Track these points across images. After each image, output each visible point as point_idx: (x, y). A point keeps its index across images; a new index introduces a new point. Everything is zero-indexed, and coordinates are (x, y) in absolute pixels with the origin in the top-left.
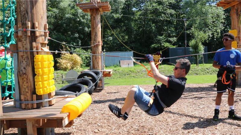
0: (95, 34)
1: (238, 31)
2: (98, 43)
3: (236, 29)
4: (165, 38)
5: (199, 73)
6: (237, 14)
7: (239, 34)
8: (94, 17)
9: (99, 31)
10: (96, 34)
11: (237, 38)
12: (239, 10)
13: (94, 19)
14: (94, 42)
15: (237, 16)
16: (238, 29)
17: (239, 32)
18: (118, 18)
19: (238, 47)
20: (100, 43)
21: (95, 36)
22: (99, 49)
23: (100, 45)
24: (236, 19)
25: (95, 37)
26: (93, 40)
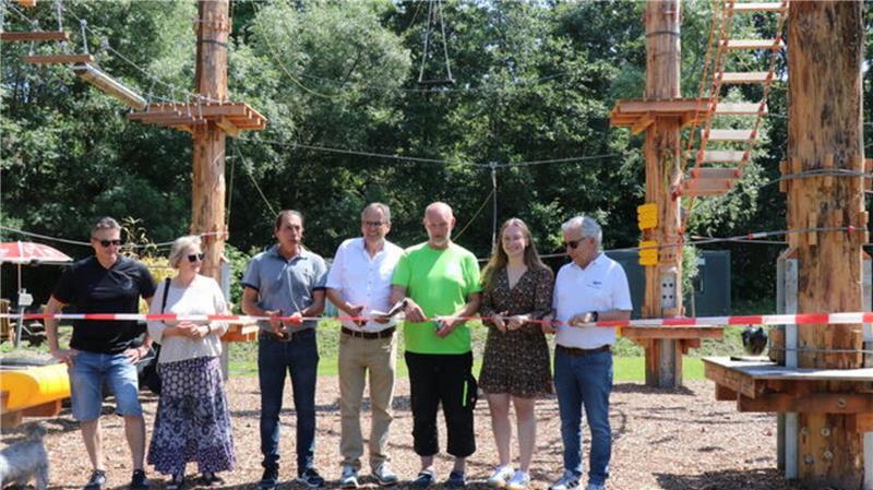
0: (202, 201)
1: (661, 210)
2: (210, 234)
3: (655, 202)
4: (559, 211)
5: (621, 350)
6: (659, 154)
7: (664, 220)
8: (203, 148)
9: (217, 194)
10: (206, 202)
11: (659, 232)
12: (664, 142)
13: (202, 155)
14: (200, 228)
15: (659, 160)
16: (662, 203)
17: (665, 212)
18: (383, 127)
19: (662, 259)
20: (219, 234)
21: (202, 207)
22: (213, 251)
23: (218, 237)
24: (656, 169)
25: (202, 212)
26: (196, 221)
